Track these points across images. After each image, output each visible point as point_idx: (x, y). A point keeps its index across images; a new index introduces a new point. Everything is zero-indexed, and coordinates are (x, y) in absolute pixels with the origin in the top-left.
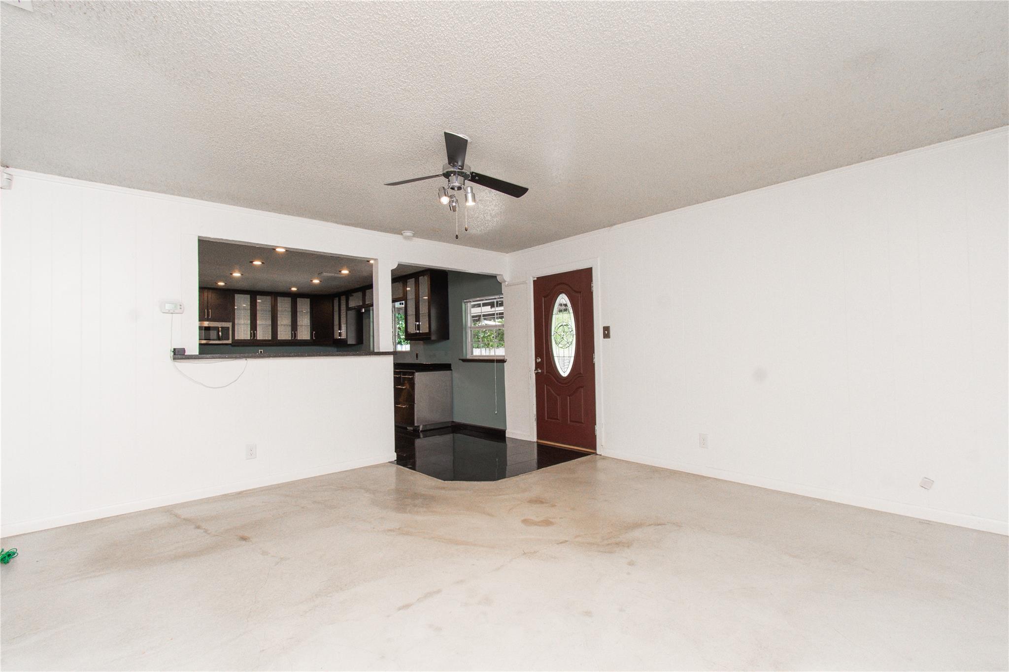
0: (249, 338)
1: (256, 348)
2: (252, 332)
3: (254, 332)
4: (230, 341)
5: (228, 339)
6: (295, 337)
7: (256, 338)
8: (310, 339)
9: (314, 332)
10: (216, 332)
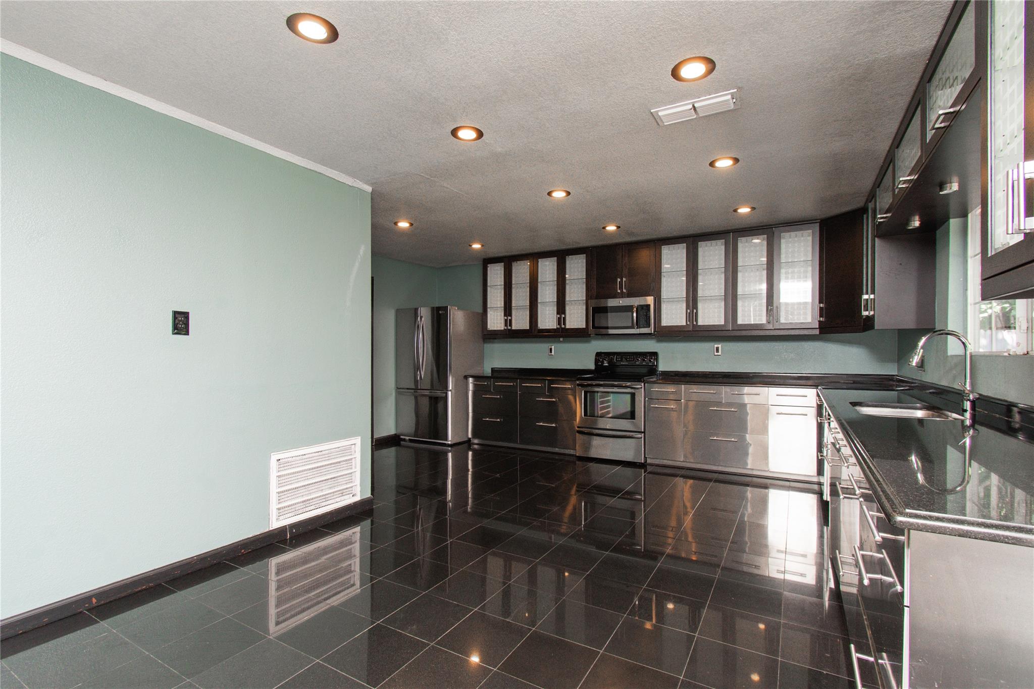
1: (711, 341)
7: (697, 323)
8: (810, 321)
9: (822, 305)
10: (630, 313)
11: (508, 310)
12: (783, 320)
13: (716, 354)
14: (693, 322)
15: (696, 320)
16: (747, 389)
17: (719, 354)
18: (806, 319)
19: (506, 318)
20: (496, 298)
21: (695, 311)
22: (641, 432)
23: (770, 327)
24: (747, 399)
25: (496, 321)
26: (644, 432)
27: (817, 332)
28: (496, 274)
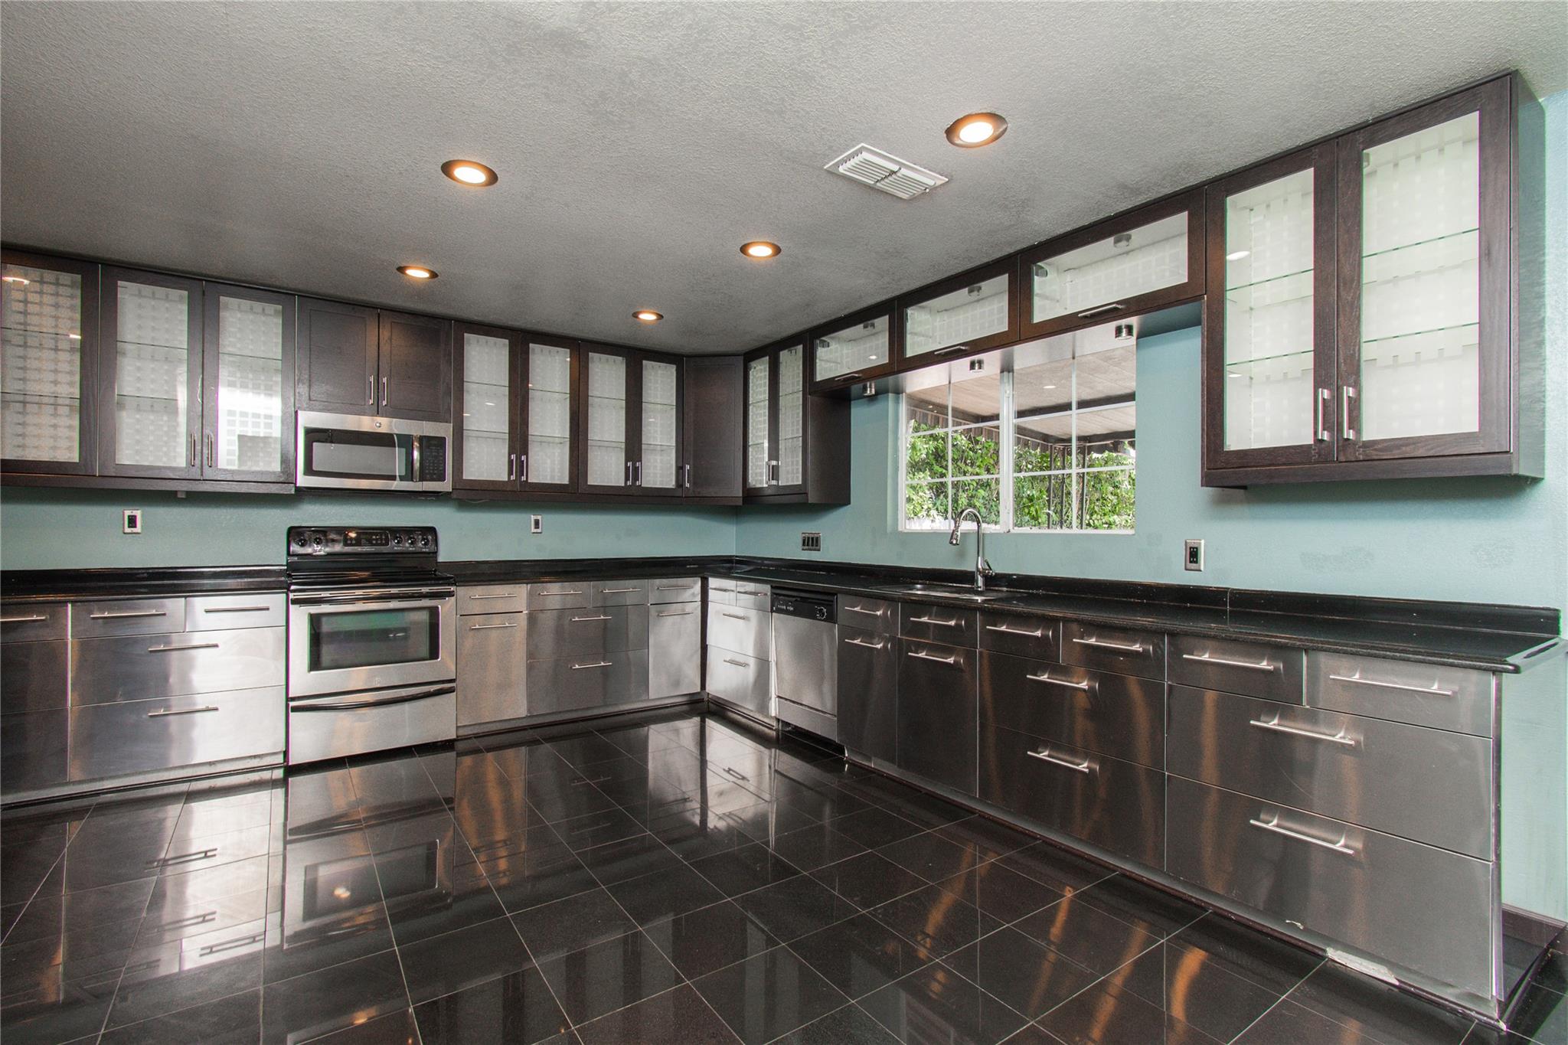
0: (506, 479)
2: (513, 457)
3: (518, 458)
4: (446, 486)
5: (441, 478)
6: (636, 478)
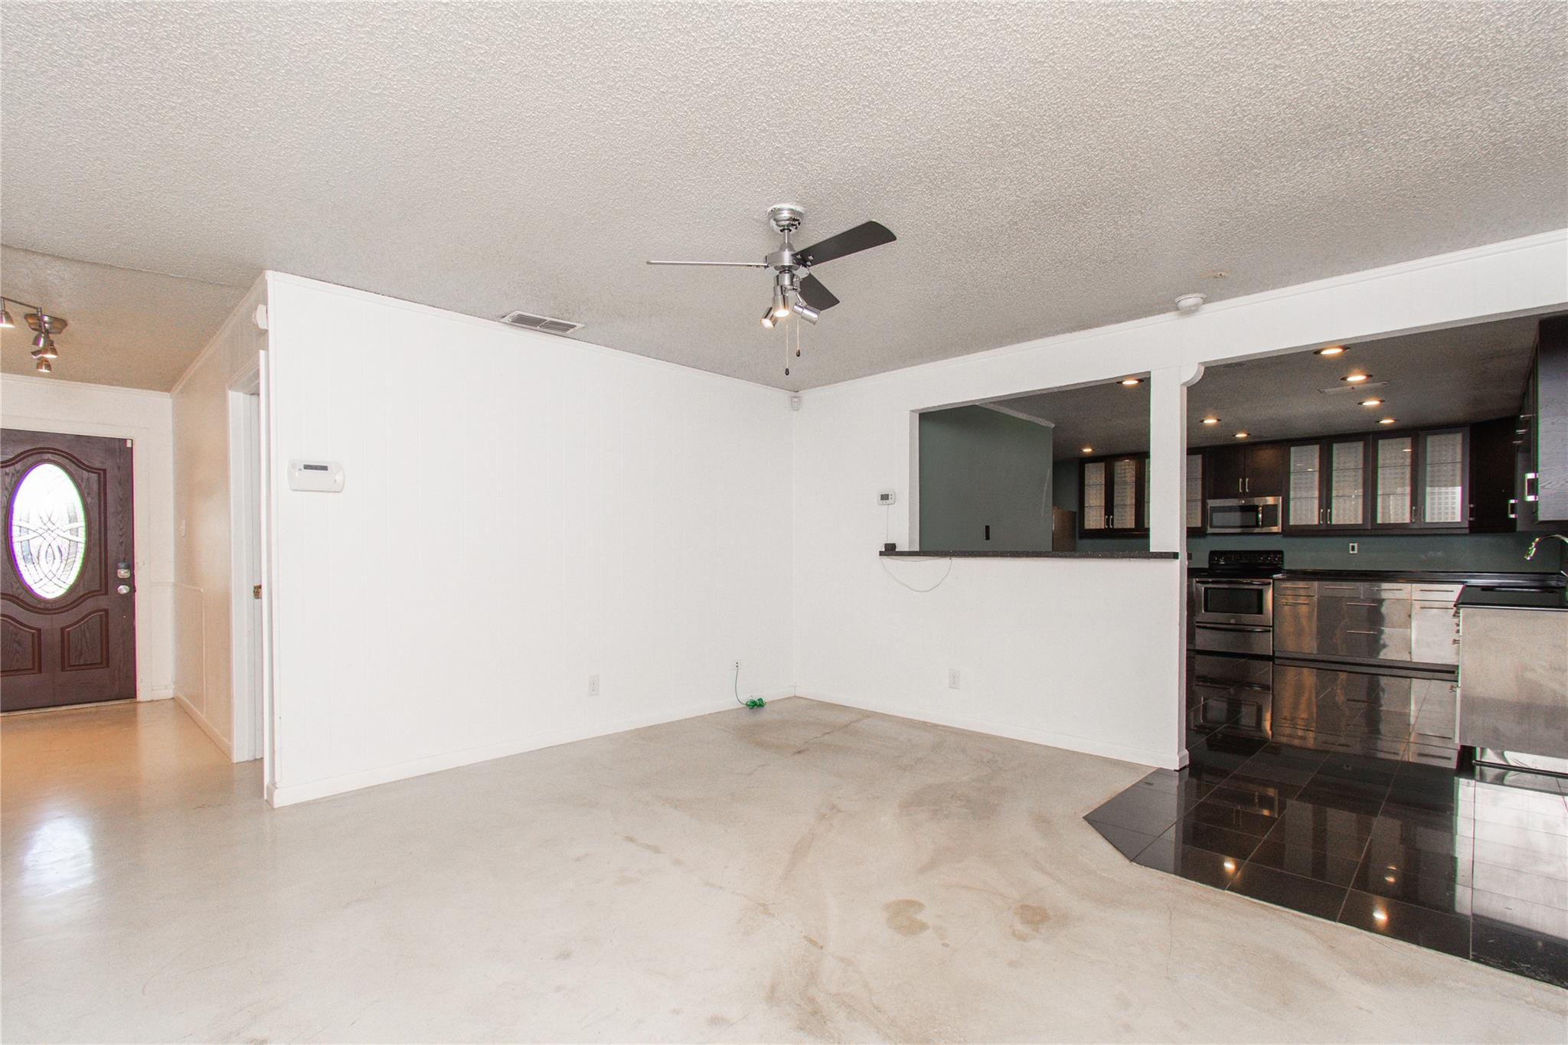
0: (1317, 524)
1: (1346, 540)
2: (1322, 511)
3: (1325, 511)
4: (1278, 529)
5: (1276, 525)
6: (1418, 517)
7: (1331, 522)
8: (1459, 520)
9: (1472, 506)
10: (1254, 513)
11: (1109, 508)
12: (1428, 520)
13: (1351, 552)
14: (1326, 521)
15: (1330, 520)
16: (1385, 586)
17: (1356, 552)
18: (1453, 518)
19: (1107, 517)
20: (1095, 499)
21: (1329, 510)
22: (1270, 627)
23: (1415, 526)
24: (1384, 595)
25: (1094, 519)
26: (1273, 627)
27: (1467, 531)
28: (1095, 477)
